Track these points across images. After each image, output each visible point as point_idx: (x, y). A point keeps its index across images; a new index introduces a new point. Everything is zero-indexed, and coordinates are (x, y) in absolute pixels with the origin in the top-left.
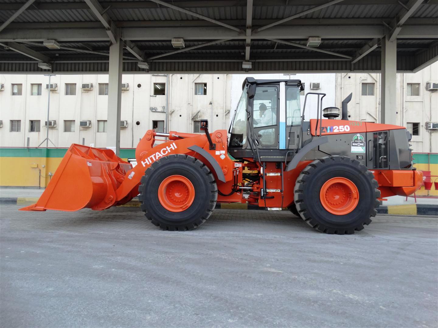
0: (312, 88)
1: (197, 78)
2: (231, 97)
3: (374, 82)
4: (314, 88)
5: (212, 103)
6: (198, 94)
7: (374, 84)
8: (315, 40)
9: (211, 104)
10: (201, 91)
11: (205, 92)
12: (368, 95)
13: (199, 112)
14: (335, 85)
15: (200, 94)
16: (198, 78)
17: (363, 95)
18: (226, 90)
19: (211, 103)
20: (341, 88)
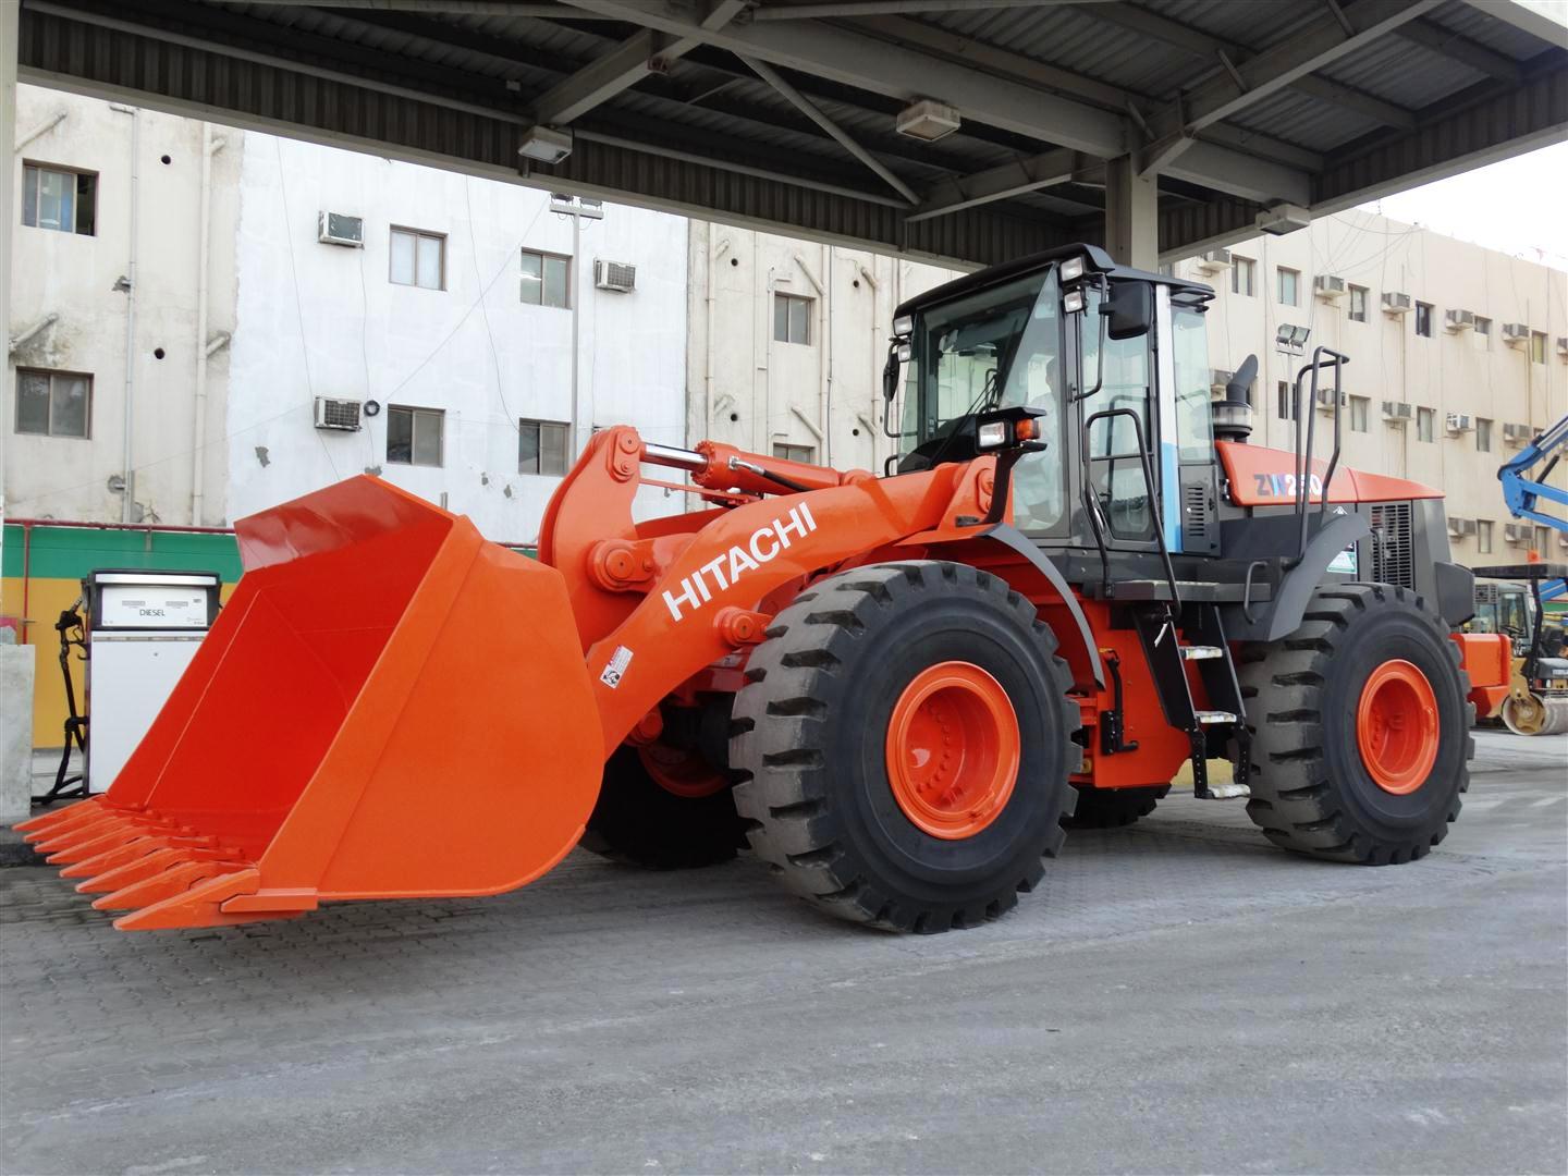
0: (604, 281)
1: (41, 134)
2: (236, 269)
3: (813, 294)
4: (614, 286)
5: (132, 284)
6: (43, 226)
7: (810, 300)
8: (943, 116)
9: (124, 286)
10: (59, 205)
11: (86, 223)
12: (793, 341)
13: (50, 323)
14: (685, 286)
15: (54, 227)
16: (44, 137)
17: (777, 338)
18: (209, 225)
19: (128, 286)
20: (708, 301)
